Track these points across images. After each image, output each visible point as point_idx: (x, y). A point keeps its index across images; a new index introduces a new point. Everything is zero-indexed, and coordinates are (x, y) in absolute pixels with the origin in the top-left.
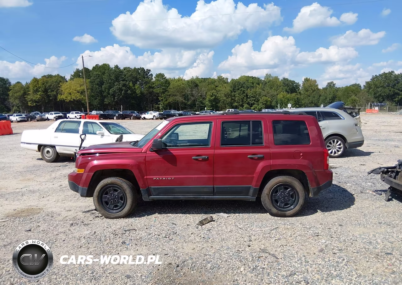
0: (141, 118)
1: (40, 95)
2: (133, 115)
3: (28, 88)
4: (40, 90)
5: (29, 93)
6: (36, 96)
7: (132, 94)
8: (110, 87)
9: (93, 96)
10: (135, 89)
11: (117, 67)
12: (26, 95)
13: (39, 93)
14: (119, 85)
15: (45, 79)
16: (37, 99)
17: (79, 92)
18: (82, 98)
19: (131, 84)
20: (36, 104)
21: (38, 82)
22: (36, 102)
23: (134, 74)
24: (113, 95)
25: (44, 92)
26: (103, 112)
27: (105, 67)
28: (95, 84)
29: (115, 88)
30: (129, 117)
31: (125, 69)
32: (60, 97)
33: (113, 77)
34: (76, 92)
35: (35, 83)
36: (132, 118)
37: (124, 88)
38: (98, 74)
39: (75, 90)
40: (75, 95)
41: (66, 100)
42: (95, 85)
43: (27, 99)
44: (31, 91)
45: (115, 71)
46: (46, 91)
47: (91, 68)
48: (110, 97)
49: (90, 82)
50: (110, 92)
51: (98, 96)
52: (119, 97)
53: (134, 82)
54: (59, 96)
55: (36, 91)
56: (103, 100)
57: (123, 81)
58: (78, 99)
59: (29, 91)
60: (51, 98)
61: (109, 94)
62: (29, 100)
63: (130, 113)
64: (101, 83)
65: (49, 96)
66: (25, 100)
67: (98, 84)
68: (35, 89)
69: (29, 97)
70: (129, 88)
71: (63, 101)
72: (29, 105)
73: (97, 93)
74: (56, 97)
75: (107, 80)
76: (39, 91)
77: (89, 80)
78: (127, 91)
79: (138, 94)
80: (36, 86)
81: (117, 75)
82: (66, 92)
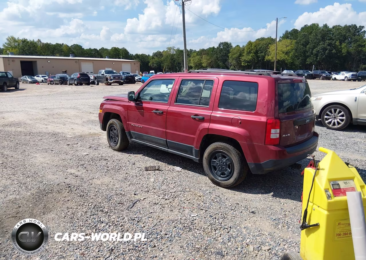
0: (331, 79)
1: (251, 56)
2: (323, 75)
3: (243, 51)
4: (252, 51)
5: (244, 54)
6: (248, 57)
7: (336, 54)
8: (314, 47)
9: (296, 56)
10: (341, 48)
11: (326, 26)
12: (241, 56)
13: (251, 55)
14: (324, 45)
15: (258, 42)
16: (249, 59)
17: (284, 53)
18: (286, 58)
19: (338, 43)
20: (247, 64)
21: (251, 45)
22: (248, 62)
23: (344, 33)
24: (317, 55)
25: (255, 53)
26: (294, 72)
27: (314, 27)
28: (301, 45)
29: (319, 48)
30: (318, 78)
31: (334, 27)
32: (267, 58)
33: (319, 37)
34: (282, 52)
35: (249, 46)
36: (321, 79)
37: (329, 47)
38: (305, 35)
39: (281, 51)
40: (280, 56)
41: (272, 60)
42: (299, 46)
43: (241, 59)
44: (245, 52)
45: (323, 30)
46: (256, 52)
47: (299, 29)
48: (313, 57)
49: (296, 43)
50: (314, 51)
51: (301, 56)
52: (322, 57)
53: (342, 40)
54: (266, 56)
55: (249, 53)
56: (305, 60)
57: (329, 40)
58: (282, 59)
59: (243, 53)
60: (259, 59)
61: (312, 53)
62: (243, 60)
63: (320, 73)
64: (307, 43)
65: (258, 57)
66: (240, 61)
67: (303, 45)
68: (248, 51)
69: (243, 58)
70: (335, 47)
71: (269, 61)
72: (242, 65)
73: (300, 53)
74: (264, 57)
75: (313, 40)
76: (252, 53)
77: (296, 41)
78: (332, 50)
79: (344, 54)
80: (250, 49)
81: (324, 34)
82: (273, 53)
